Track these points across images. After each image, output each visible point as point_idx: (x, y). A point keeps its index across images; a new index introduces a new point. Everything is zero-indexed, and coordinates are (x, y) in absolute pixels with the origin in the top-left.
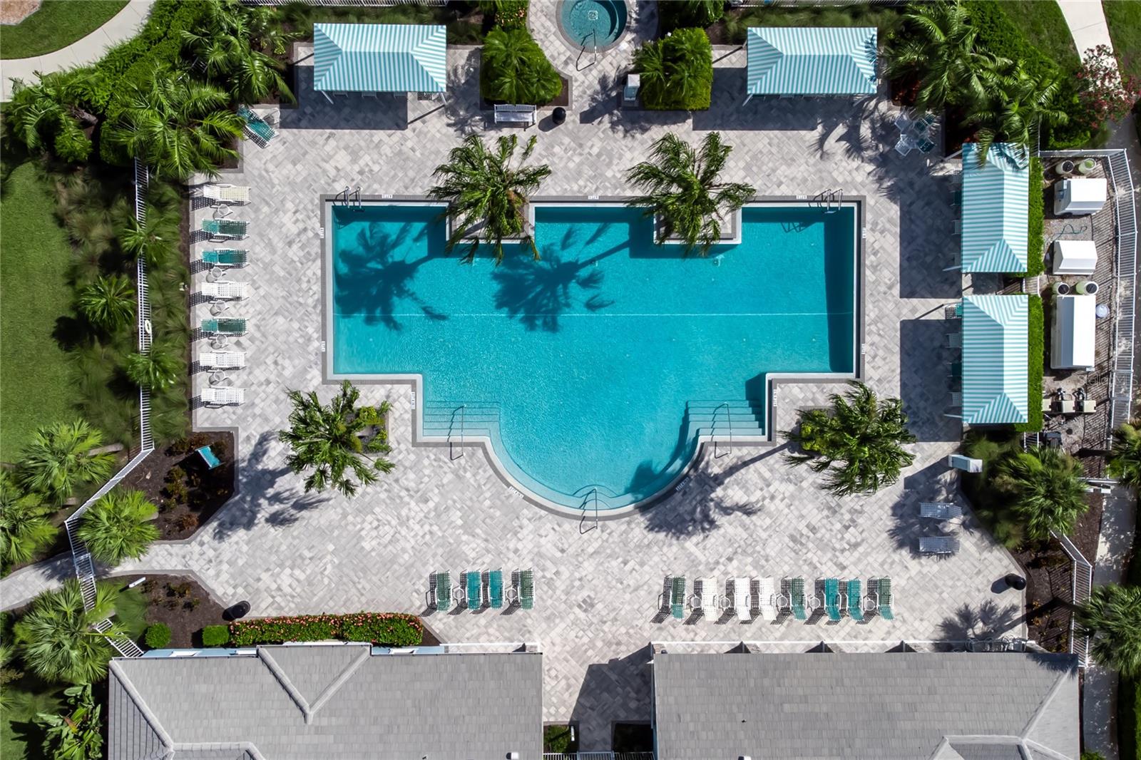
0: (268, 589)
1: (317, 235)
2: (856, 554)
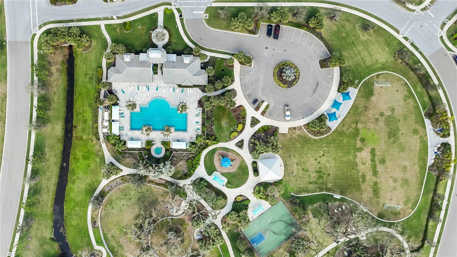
0: (195, 91)
1: (188, 128)
2: (131, 92)
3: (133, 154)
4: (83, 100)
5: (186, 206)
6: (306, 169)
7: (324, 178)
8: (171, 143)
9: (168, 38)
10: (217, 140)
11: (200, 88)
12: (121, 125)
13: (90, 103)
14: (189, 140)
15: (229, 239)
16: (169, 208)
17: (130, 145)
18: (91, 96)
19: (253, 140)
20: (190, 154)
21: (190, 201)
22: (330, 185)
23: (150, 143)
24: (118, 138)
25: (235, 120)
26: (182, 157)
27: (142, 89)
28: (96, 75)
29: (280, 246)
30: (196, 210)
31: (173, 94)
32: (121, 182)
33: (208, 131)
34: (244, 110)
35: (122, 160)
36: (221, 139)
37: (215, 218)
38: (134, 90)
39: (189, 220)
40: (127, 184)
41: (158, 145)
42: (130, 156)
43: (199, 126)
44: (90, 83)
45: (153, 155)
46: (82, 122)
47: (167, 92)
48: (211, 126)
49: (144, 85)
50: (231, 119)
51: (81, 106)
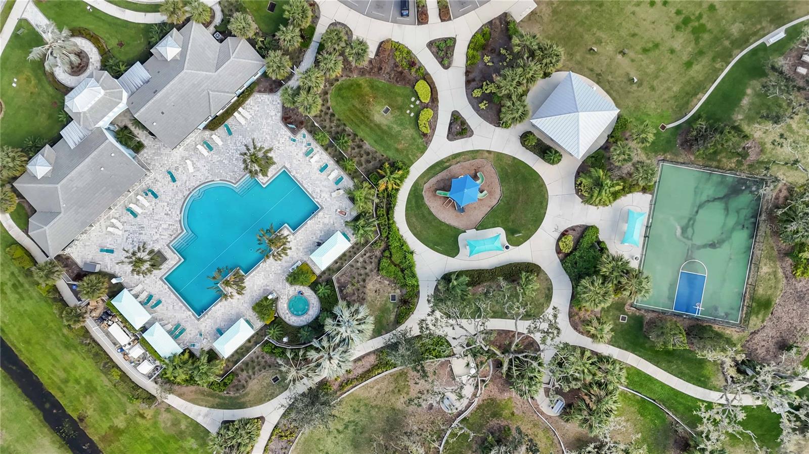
0: (254, 106)
1: (317, 198)
2: (125, 237)
3: (253, 361)
4: (43, 348)
5: (468, 365)
6: (651, 45)
7: (709, 26)
8: (310, 265)
9: (95, 50)
10: (400, 164)
11: (260, 91)
12: (169, 327)
13: (64, 340)
14: (339, 222)
15: (626, 350)
16: (435, 404)
17: (227, 347)
18: (51, 324)
19: (477, 93)
20: (371, 251)
21: (468, 345)
22: (735, 30)
23: (264, 306)
24: (187, 356)
25: (399, 89)
26: (362, 272)
27: (142, 207)
28: (20, 271)
29: (752, 262)
30: (498, 352)
31: (216, 158)
32: (283, 443)
33: (364, 166)
34: (397, 47)
35: (244, 396)
36: (407, 155)
37: (555, 332)
38: (128, 227)
39: (502, 391)
40: (300, 438)
41: (286, 293)
42: (251, 373)
43: (336, 172)
44: (23, 299)
45: (295, 324)
46: (85, 397)
47: (198, 164)
48: (360, 147)
49: (137, 195)
50: (388, 95)
51: (53, 365)
